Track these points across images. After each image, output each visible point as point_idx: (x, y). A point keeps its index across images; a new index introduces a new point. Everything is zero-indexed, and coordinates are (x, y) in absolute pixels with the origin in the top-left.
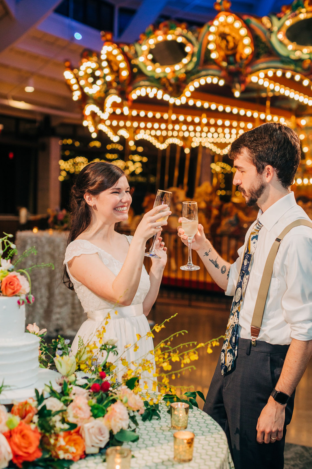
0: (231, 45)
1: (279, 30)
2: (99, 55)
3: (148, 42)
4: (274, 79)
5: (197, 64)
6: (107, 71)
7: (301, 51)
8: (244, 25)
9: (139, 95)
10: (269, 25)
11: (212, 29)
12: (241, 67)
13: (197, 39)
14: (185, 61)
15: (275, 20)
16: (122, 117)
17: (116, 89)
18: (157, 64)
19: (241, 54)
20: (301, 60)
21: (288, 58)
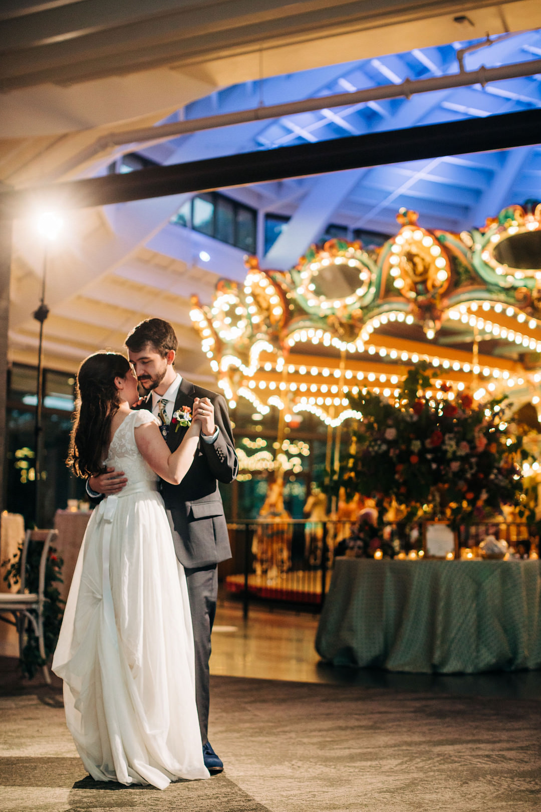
0: (420, 268)
1: (484, 248)
2: (240, 286)
3: (309, 268)
4: (480, 313)
5: (377, 296)
6: (253, 309)
7: (513, 275)
8: (437, 242)
9: (298, 340)
10: (469, 242)
11: (395, 249)
12: (433, 297)
13: (376, 262)
14: (360, 291)
15: (477, 235)
16: (274, 374)
17: (266, 333)
18: (322, 297)
19: (434, 280)
20: (514, 288)
21: (497, 285)
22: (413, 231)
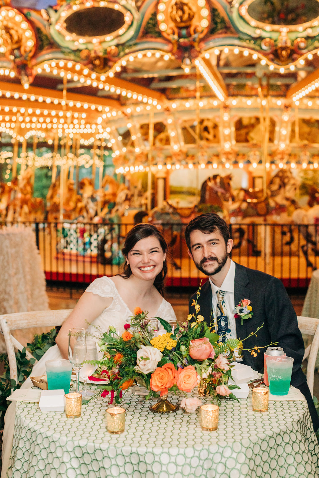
0: (16, 38)
1: (57, 21)
4: (65, 69)
7: (78, 41)
8: (25, 18)
10: (46, 17)
12: (26, 59)
15: (52, 12)
19: (25, 47)
20: (79, 51)
21: (68, 48)
22: (8, 10)
